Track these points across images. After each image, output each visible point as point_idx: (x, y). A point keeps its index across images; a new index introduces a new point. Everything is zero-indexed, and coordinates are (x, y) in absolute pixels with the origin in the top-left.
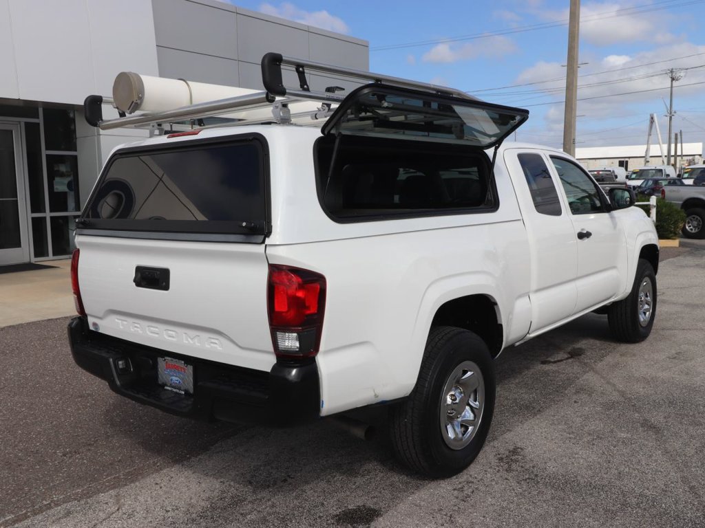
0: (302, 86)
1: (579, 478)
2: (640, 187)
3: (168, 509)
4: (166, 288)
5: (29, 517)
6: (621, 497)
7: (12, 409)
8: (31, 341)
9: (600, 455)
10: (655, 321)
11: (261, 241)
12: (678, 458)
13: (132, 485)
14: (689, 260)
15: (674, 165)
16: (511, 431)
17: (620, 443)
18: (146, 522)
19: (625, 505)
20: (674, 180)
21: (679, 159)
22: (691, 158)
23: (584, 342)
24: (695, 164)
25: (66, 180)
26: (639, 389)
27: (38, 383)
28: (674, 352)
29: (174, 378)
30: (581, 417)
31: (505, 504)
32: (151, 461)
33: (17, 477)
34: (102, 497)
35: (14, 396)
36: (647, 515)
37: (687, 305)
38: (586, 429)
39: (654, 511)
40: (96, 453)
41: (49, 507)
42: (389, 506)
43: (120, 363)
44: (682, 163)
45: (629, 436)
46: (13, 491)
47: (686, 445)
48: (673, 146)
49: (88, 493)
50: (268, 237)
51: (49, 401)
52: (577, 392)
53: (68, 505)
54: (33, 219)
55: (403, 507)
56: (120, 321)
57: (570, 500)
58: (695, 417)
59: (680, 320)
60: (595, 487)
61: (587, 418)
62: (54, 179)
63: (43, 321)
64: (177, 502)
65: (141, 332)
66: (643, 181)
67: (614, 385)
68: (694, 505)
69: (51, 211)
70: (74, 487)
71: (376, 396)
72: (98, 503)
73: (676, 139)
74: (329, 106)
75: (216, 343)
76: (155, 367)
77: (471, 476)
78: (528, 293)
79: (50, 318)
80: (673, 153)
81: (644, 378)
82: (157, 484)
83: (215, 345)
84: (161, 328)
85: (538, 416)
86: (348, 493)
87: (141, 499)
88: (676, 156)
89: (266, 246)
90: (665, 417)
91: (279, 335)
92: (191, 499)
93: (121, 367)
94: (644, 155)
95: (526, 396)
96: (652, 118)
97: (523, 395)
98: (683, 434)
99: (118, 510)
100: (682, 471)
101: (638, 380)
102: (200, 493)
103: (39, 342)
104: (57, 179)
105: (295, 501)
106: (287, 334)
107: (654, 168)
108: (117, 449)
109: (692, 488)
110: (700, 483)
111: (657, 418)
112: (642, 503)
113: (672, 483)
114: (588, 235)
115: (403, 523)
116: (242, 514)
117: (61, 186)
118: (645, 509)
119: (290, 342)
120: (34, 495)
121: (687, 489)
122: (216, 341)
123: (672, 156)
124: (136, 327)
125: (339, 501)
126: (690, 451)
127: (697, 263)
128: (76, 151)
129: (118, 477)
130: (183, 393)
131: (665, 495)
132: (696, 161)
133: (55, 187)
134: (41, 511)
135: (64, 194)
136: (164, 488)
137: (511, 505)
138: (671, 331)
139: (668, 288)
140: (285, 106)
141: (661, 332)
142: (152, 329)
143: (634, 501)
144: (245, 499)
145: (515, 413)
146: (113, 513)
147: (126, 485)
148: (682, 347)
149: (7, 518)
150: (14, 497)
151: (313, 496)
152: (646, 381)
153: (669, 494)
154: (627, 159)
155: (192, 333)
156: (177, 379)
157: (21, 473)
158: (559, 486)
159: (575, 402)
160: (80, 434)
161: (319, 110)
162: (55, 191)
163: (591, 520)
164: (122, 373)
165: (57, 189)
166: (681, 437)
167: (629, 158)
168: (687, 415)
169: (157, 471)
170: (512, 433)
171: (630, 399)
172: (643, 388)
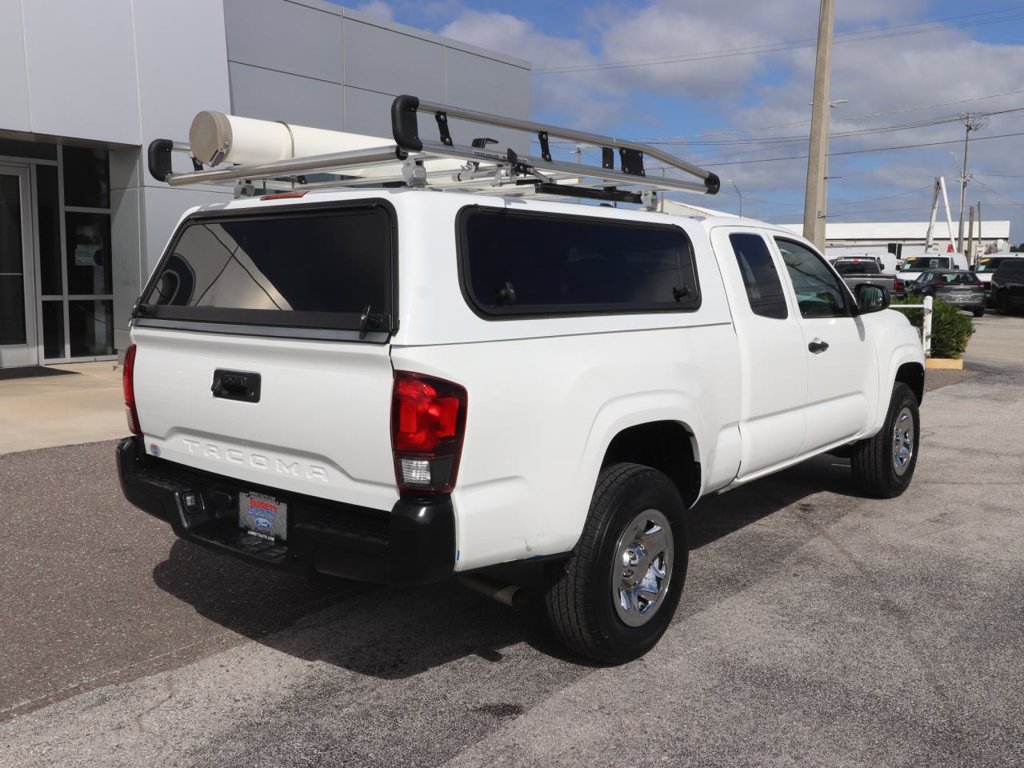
0: (443, 139)
1: (790, 672)
2: (915, 282)
3: (237, 698)
4: (256, 399)
5: (50, 703)
6: (843, 697)
7: (21, 565)
8: (44, 475)
9: (821, 644)
10: (916, 471)
11: (384, 341)
12: (925, 651)
13: (189, 666)
14: (975, 389)
15: (967, 253)
16: (703, 610)
17: (850, 629)
18: (208, 713)
19: (847, 707)
20: (965, 273)
21: (974, 243)
22: (992, 242)
23: (815, 496)
24: (997, 251)
25: (93, 249)
26: (884, 561)
27: (57, 531)
28: (937, 512)
29: (261, 520)
30: (800, 594)
31: (688, 703)
32: (214, 637)
33: (33, 652)
34: (148, 680)
35: (23, 548)
36: (876, 720)
37: (964, 450)
38: (806, 610)
39: (884, 716)
40: (139, 625)
41: (77, 691)
42: (533, 702)
43: (189, 498)
44: (978, 249)
45: (863, 620)
46: (27, 670)
47: (937, 633)
48: (966, 224)
49: (129, 675)
50: (395, 335)
51: (72, 555)
52: (799, 562)
53: (104, 690)
54: (44, 303)
55: (551, 703)
56: (190, 444)
57: (776, 699)
58: (954, 599)
59: (950, 471)
60: (809, 684)
61: (809, 596)
62: (75, 248)
63: (59, 447)
64: (249, 689)
65: (218, 458)
66: (920, 274)
67: (850, 555)
68: (938, 709)
69: (71, 292)
70: (109, 666)
71: (528, 549)
72: (143, 687)
73: (971, 214)
74: (476, 164)
75: (319, 473)
76: (235, 504)
77: (645, 666)
78: (738, 422)
79: (69, 443)
80: (966, 235)
81: (892, 547)
82: (222, 666)
83: (318, 476)
84: (246, 452)
85: (743, 592)
86: (480, 684)
87: (201, 684)
88: (970, 239)
89: (391, 347)
90: (914, 598)
91: (405, 463)
92: (268, 686)
93: (189, 504)
94: (925, 237)
95: (729, 566)
96: (938, 184)
97: (724, 564)
98: (937, 620)
99: (170, 697)
100: (929, 667)
101: (883, 549)
102: (280, 679)
103: (55, 476)
104: (80, 248)
105: (408, 692)
106: (415, 462)
107: (936, 256)
108: (167, 620)
109: (938, 688)
110: (950, 683)
111: (904, 598)
112: (870, 705)
113: (913, 681)
114: (823, 347)
115: (551, 723)
116: (336, 707)
117: (85, 257)
118: (873, 713)
119: (419, 472)
120: (56, 675)
121: (932, 688)
122: (320, 471)
123: (966, 239)
124: (213, 451)
125: (467, 693)
126: (942, 642)
127: (986, 392)
128: (108, 207)
129: (169, 657)
130: (273, 539)
131: (902, 695)
132: (999, 247)
133: (78, 258)
134: (66, 695)
135: (90, 269)
136: (231, 672)
137: (697, 704)
138: (936, 485)
139: (940, 427)
140: (419, 163)
141: (923, 487)
142: (234, 453)
143: (860, 702)
144: (341, 688)
145: (711, 587)
146: (163, 701)
147: (180, 666)
148: (950, 506)
149: (22, 704)
150: (29, 678)
151: (433, 687)
152: (895, 550)
153: (909, 695)
154: (899, 242)
155: (289, 459)
156: (265, 521)
157: (37, 647)
158: (762, 682)
159: (795, 575)
160: (116, 599)
161: (463, 169)
162: (77, 264)
163: (800, 724)
164: (191, 512)
165: (79, 261)
166: (933, 623)
167: (904, 240)
168: (943, 596)
169: (222, 650)
170: (705, 613)
171: (869, 574)
172: (889, 559)
